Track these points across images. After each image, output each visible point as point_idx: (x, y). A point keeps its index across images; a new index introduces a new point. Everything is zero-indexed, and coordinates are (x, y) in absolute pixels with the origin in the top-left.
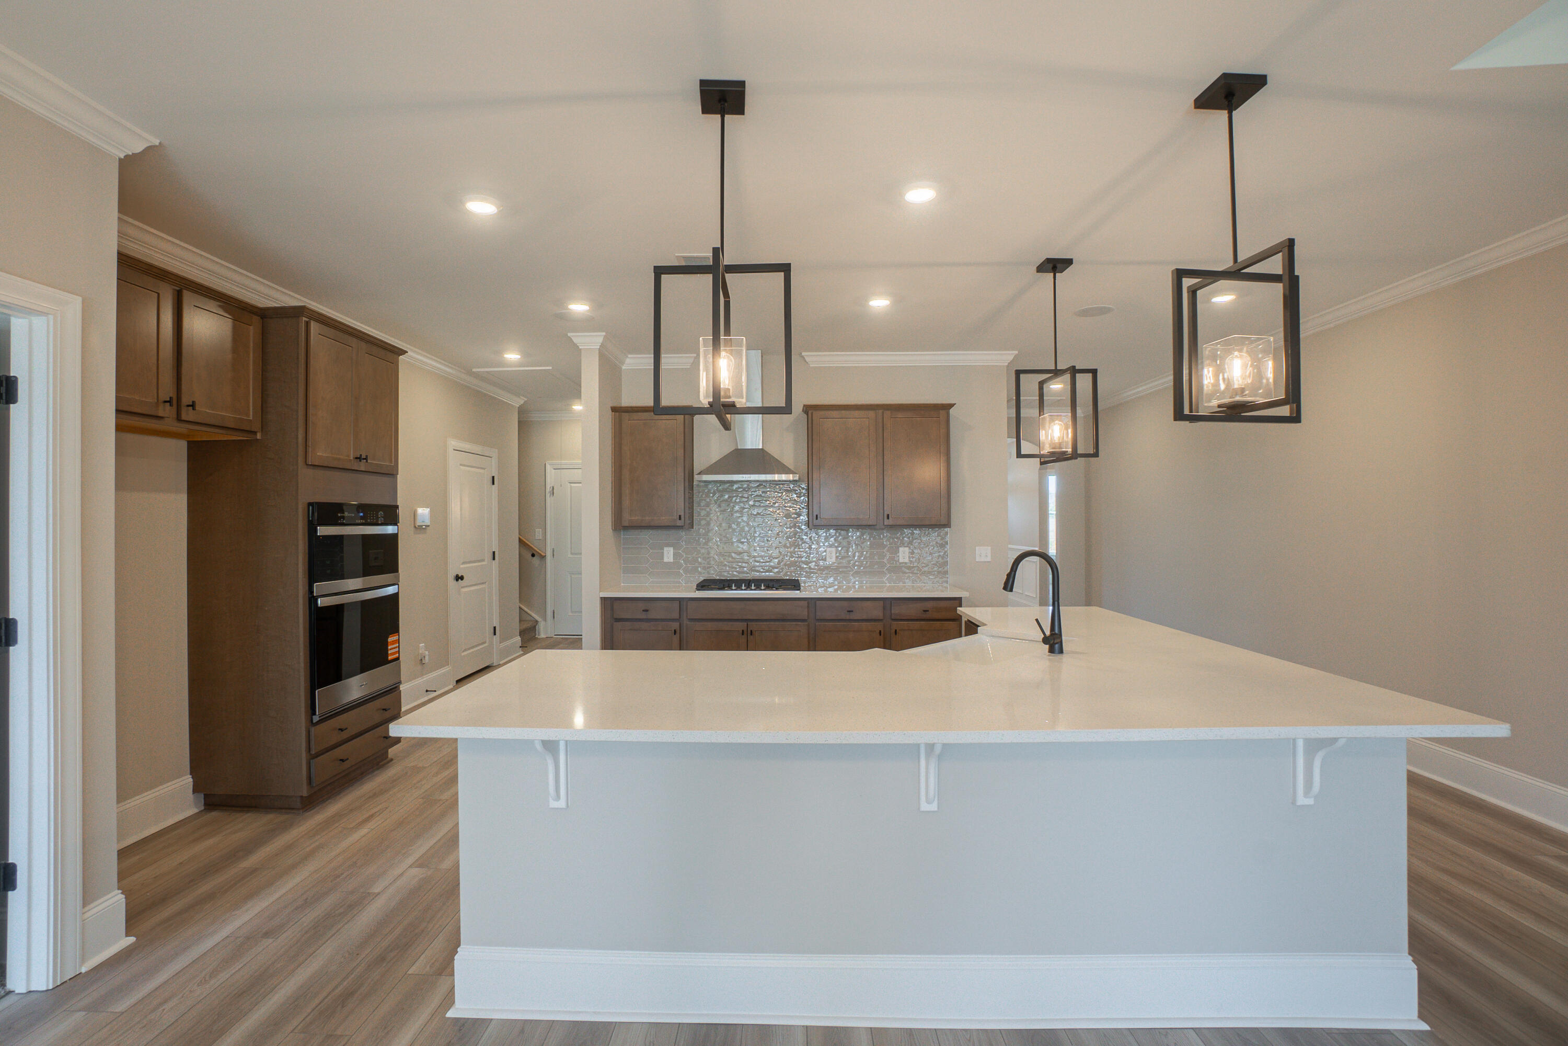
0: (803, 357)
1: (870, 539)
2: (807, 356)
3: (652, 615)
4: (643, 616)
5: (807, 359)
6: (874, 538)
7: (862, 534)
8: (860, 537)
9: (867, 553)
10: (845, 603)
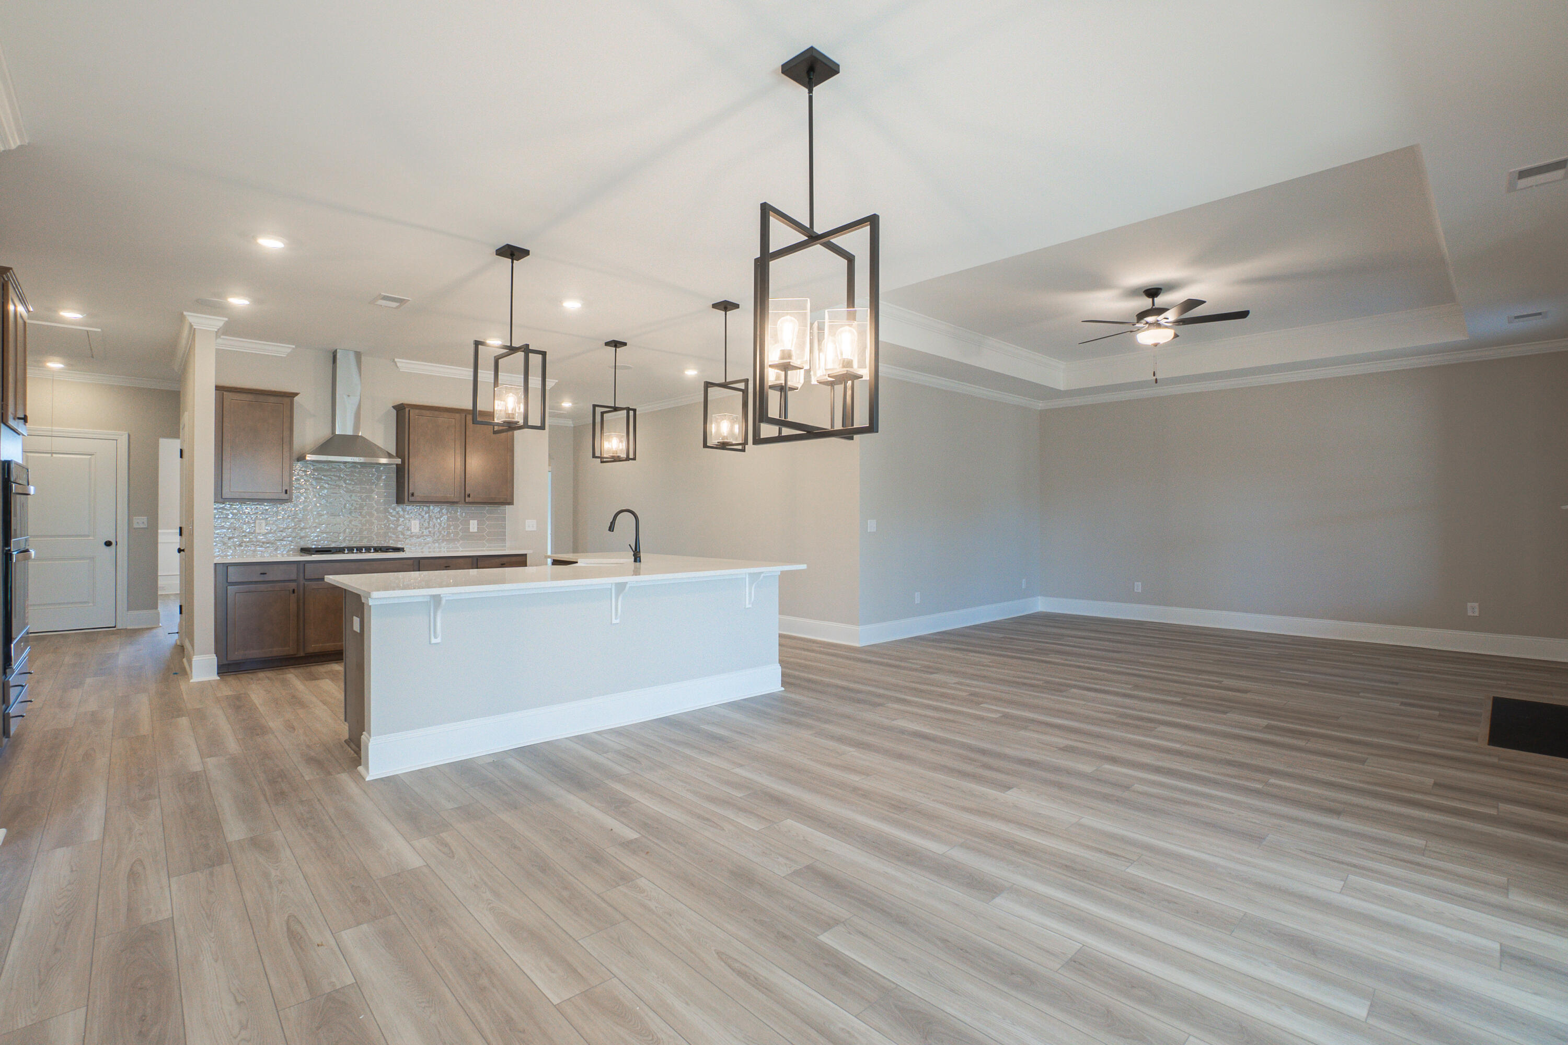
0: (395, 363)
1: (447, 514)
2: (399, 362)
3: (268, 578)
4: (261, 578)
5: (398, 364)
6: (451, 513)
7: (441, 509)
8: (439, 512)
9: (445, 524)
10: (444, 561)
